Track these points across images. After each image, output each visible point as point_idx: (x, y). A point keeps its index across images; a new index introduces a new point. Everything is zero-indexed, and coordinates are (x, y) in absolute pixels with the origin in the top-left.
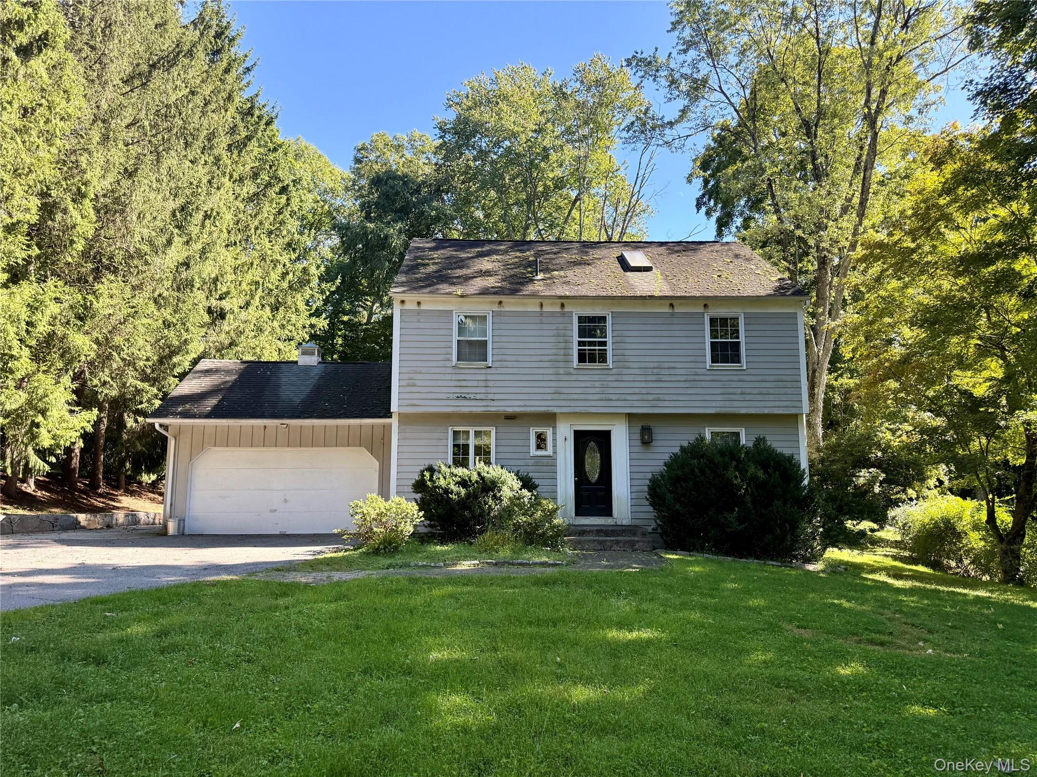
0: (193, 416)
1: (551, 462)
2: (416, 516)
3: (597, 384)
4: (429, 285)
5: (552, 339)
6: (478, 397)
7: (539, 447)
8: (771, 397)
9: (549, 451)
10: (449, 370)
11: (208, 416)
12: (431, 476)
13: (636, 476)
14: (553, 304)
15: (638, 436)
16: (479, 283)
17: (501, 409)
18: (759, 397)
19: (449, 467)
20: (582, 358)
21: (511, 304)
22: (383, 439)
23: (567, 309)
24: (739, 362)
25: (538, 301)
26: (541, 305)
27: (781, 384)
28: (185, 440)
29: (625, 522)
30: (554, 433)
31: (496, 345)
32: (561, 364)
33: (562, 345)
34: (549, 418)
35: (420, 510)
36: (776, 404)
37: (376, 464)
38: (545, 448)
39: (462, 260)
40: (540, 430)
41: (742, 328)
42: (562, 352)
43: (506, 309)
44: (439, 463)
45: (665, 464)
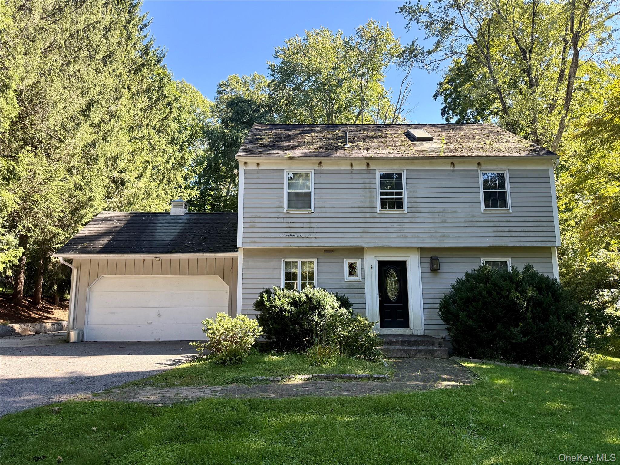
0: (89, 252)
1: (361, 284)
2: (256, 331)
3: (396, 225)
4: (266, 151)
5: (361, 191)
6: (304, 235)
7: (351, 274)
8: (532, 234)
9: (359, 277)
10: (282, 215)
11: (101, 251)
12: (269, 297)
13: (427, 296)
14: (360, 164)
15: (428, 265)
16: (303, 149)
17: (322, 244)
18: (523, 234)
19: (283, 290)
20: (383, 204)
21: (328, 164)
22: (232, 268)
23: (371, 168)
24: (506, 206)
25: (349, 162)
26: (352, 165)
27: (539, 223)
28: (85, 269)
29: (420, 333)
30: (363, 263)
31: (317, 196)
32: (368, 210)
33: (368, 195)
34: (359, 251)
35: (260, 326)
36: (537, 239)
37: (227, 287)
38: (356, 275)
39: (289, 136)
40: (352, 261)
41: (507, 181)
42: (368, 200)
43: (325, 168)
44: (275, 286)
45: (453, 287)
